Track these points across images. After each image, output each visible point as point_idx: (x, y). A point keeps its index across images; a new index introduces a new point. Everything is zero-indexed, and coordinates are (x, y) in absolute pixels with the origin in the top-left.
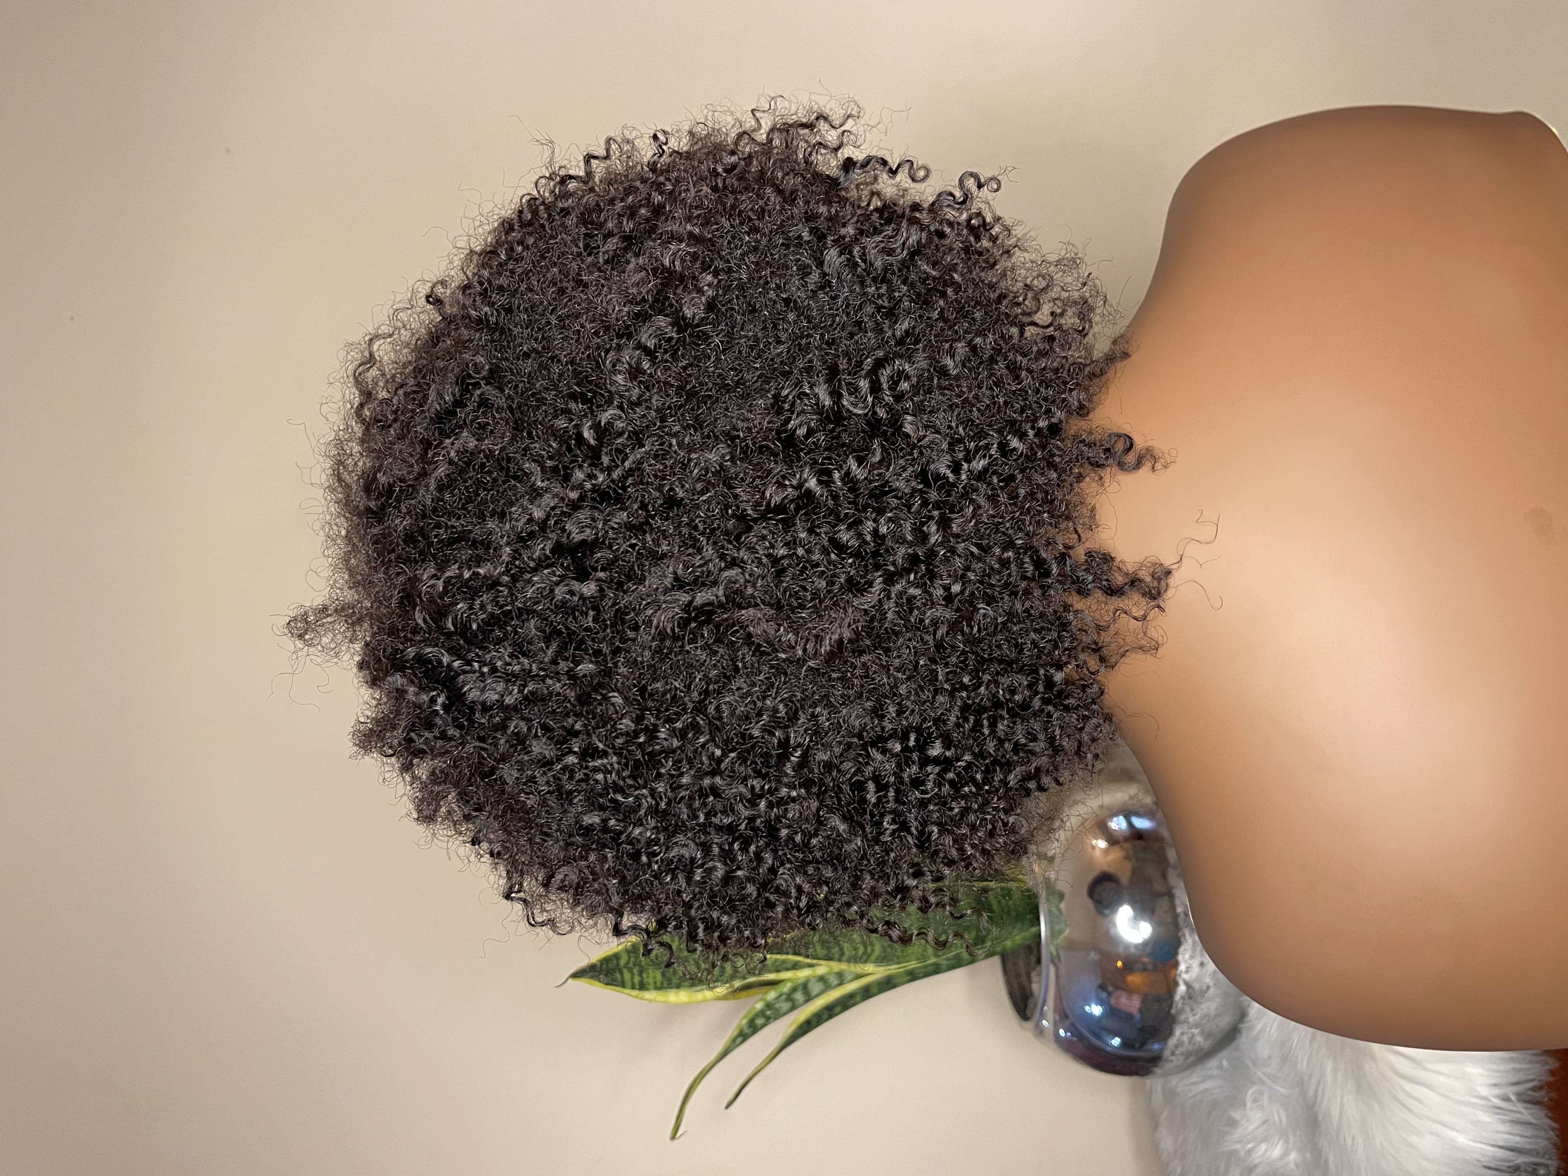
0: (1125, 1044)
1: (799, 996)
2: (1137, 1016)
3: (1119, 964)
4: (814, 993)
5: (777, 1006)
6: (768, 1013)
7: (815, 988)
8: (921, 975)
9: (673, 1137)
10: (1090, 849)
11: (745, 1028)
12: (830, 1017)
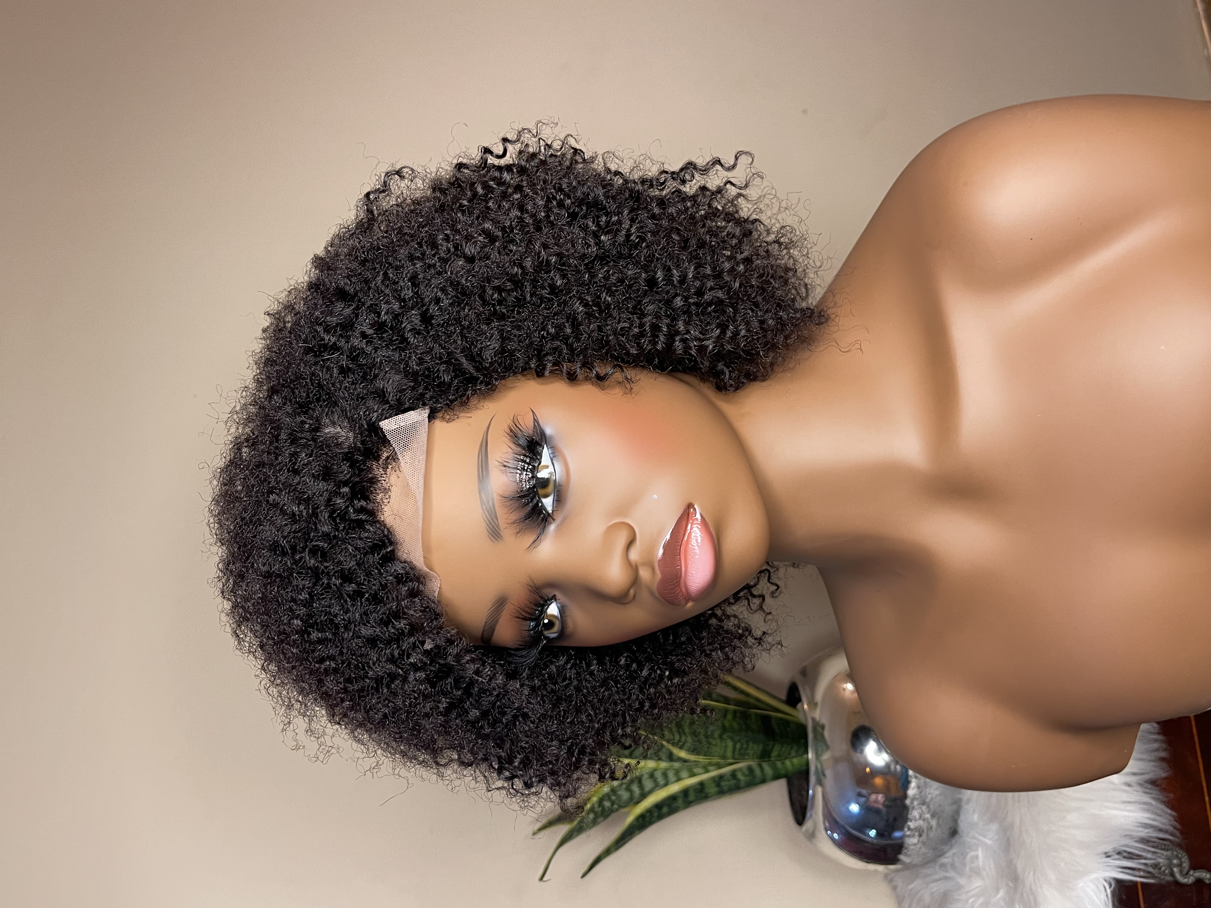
0: (878, 834)
1: (635, 788)
2: (884, 810)
3: (868, 770)
4: (647, 789)
5: (619, 793)
6: (613, 798)
7: (648, 784)
8: (725, 788)
9: (541, 879)
10: (842, 691)
11: (596, 806)
12: (661, 817)
